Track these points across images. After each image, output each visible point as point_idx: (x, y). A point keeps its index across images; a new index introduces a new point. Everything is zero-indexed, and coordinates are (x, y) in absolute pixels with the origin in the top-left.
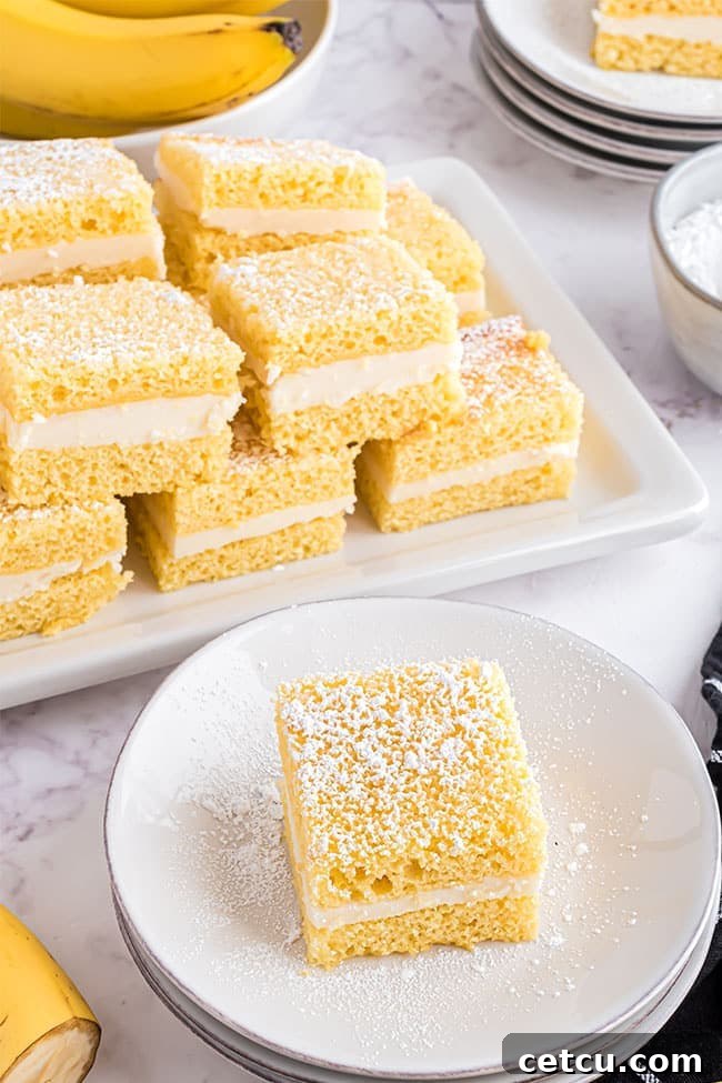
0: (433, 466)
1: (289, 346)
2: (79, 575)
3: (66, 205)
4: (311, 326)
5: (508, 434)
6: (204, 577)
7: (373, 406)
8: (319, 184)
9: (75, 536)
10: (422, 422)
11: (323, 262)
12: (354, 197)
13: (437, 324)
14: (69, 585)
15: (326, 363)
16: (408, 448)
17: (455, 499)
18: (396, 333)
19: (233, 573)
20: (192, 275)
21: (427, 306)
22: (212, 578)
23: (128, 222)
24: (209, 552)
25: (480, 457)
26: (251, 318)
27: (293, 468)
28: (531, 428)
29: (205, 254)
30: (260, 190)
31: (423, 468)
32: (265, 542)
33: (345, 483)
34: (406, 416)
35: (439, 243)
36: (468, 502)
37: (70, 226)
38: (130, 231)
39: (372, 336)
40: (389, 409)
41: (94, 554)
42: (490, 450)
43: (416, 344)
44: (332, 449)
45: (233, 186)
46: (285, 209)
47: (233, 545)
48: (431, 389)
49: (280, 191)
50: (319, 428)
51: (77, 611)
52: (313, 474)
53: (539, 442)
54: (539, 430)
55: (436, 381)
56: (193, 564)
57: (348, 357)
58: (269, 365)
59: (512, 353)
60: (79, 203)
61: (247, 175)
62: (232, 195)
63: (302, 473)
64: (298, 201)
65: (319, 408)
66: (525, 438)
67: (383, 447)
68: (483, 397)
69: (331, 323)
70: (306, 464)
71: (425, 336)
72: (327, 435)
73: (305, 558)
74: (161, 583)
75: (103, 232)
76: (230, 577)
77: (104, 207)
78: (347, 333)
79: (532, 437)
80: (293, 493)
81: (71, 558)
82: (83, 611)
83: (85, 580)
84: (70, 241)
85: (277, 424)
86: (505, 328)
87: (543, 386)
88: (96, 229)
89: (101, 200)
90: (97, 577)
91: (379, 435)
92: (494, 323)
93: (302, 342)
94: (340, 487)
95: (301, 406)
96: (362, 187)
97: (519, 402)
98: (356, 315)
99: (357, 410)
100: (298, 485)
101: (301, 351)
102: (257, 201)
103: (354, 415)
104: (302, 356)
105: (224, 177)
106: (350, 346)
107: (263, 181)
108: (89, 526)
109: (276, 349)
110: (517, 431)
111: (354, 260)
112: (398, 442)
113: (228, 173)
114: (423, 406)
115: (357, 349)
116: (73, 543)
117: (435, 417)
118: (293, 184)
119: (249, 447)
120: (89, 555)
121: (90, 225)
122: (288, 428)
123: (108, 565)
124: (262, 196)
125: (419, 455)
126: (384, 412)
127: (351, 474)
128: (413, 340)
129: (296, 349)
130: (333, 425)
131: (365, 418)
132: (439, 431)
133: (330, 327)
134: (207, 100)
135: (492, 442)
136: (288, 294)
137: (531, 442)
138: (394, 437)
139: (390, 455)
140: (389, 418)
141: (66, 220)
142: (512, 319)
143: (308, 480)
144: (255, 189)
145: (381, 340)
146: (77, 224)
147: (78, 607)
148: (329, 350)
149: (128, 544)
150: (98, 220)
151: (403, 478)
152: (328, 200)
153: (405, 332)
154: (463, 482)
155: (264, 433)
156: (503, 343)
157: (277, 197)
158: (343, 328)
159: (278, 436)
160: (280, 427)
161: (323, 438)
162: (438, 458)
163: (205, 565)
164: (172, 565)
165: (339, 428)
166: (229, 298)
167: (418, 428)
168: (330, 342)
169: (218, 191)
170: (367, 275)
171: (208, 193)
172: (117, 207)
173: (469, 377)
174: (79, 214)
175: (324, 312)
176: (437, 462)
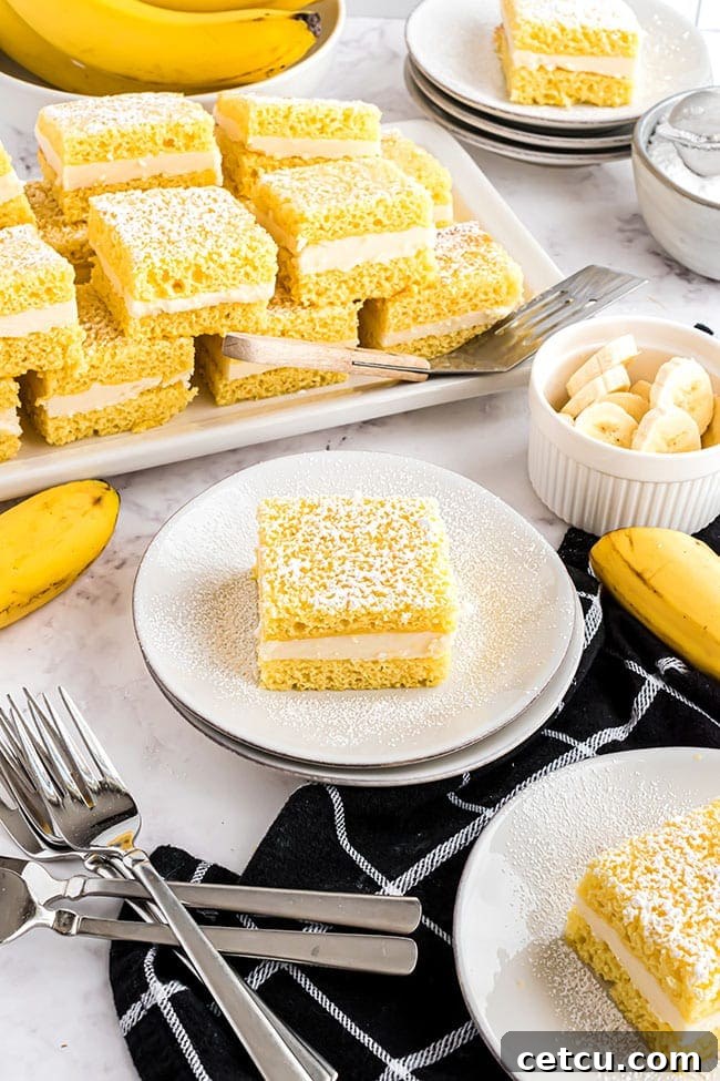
0: (415, 319)
1: (313, 223)
2: (159, 389)
3: (153, 128)
4: (329, 210)
5: (469, 297)
6: (248, 396)
7: (373, 272)
8: (333, 120)
9: (157, 359)
10: (407, 286)
11: (336, 171)
12: (358, 131)
13: (419, 212)
14: (152, 396)
15: (339, 238)
16: (397, 304)
17: (430, 346)
18: (389, 218)
19: (269, 394)
20: (240, 187)
21: (411, 198)
22: (255, 397)
23: (196, 142)
24: (253, 377)
25: (449, 315)
26: (285, 207)
27: (314, 315)
28: (486, 294)
29: (250, 170)
30: (290, 123)
31: (407, 321)
32: (292, 372)
33: (351, 329)
34: (395, 280)
35: (419, 170)
36: (440, 349)
37: (156, 144)
38: (198, 149)
39: (371, 219)
40: (383, 274)
41: (171, 372)
42: (456, 309)
43: (404, 226)
44: (342, 303)
45: (271, 120)
46: (308, 138)
47: (270, 372)
48: (414, 260)
49: (304, 125)
50: (334, 286)
51: (157, 416)
52: (329, 321)
53: (492, 305)
54: (492, 296)
55: (417, 256)
56: (241, 386)
57: (355, 234)
58: (299, 238)
59: (472, 244)
60: (162, 127)
61: (281, 112)
62: (270, 127)
63: (321, 319)
64: (317, 133)
65: (333, 271)
66: (481, 301)
67: (379, 305)
68: (451, 271)
69: (344, 208)
70: (324, 313)
71: (410, 221)
72: (339, 292)
73: (321, 385)
74: (218, 399)
75: (179, 149)
76: (267, 397)
77: (180, 129)
78: (354, 216)
79: (486, 301)
80: (313, 334)
81: (154, 374)
82: (162, 416)
83: (164, 392)
84: (155, 155)
85: (304, 282)
86: (467, 229)
87: (495, 264)
88: (173, 146)
89: (178, 125)
90: (172, 390)
91: (376, 294)
92: (459, 226)
93: (323, 222)
94: (347, 333)
95: (321, 270)
96: (363, 124)
97: (477, 274)
98: (361, 203)
99: (361, 275)
100: (318, 329)
101: (322, 228)
102: (289, 132)
103: (358, 279)
104: (322, 232)
105: (265, 113)
106: (356, 226)
107: (293, 117)
108: (167, 351)
109: (304, 226)
110: (476, 295)
111: (358, 171)
112: (390, 300)
113: (268, 111)
114: (408, 273)
115: (362, 228)
116: (156, 363)
117: (417, 283)
118: (313, 120)
119: (283, 302)
120: (167, 373)
121: (169, 143)
122: (311, 286)
123: (180, 383)
124: (292, 128)
125: (405, 310)
126: (380, 277)
127: (355, 322)
128: (402, 223)
129: (317, 225)
130: (344, 286)
131: (366, 280)
132: (419, 293)
133: (342, 212)
134: (249, 70)
135: (457, 303)
136: (312, 191)
137: (487, 304)
138: (386, 297)
139: (384, 311)
140: (383, 282)
141: (153, 139)
142: (472, 223)
143: (325, 325)
144: (286, 123)
145: (378, 222)
146: (160, 142)
147: (158, 412)
148: (341, 228)
149: (195, 367)
150: (176, 139)
151: (393, 326)
152: (339, 133)
153: (395, 217)
154: (436, 332)
155: (293, 292)
156: (466, 238)
157: (302, 129)
158: (352, 212)
159: (304, 291)
160: (305, 285)
161: (336, 295)
162: (419, 313)
163: (249, 387)
164: (226, 385)
165: (348, 288)
166: (269, 197)
167: (403, 290)
168: (343, 222)
169: (260, 124)
170: (367, 180)
171: (253, 126)
172: (189, 129)
173: (441, 259)
174: (163, 134)
175: (338, 201)
176: (418, 316)
